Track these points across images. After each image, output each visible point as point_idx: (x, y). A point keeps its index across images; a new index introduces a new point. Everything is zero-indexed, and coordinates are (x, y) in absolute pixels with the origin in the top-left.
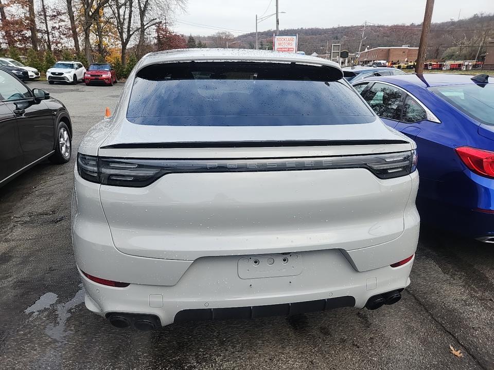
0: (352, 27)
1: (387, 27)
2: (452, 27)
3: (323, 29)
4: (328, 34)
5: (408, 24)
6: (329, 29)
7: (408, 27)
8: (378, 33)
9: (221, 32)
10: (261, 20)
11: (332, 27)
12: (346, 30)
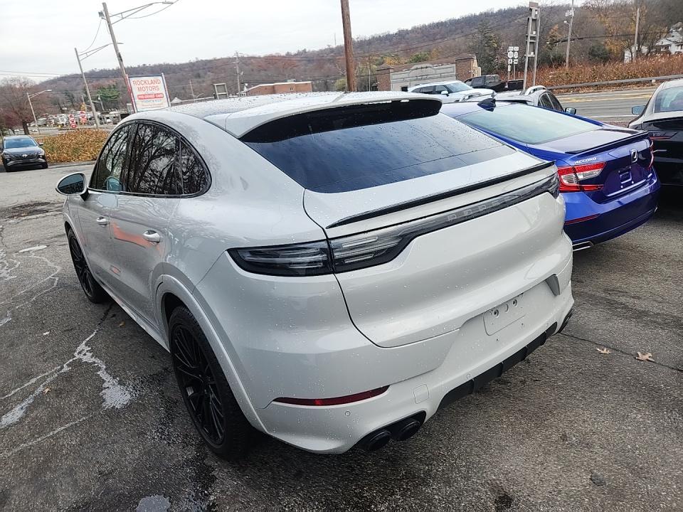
0: (215, 60)
1: (260, 58)
2: (332, 54)
3: (176, 65)
4: (185, 71)
5: (283, 54)
6: (184, 64)
7: (284, 57)
8: (251, 67)
9: (10, 77)
10: (85, 56)
11: (188, 62)
12: (209, 65)
